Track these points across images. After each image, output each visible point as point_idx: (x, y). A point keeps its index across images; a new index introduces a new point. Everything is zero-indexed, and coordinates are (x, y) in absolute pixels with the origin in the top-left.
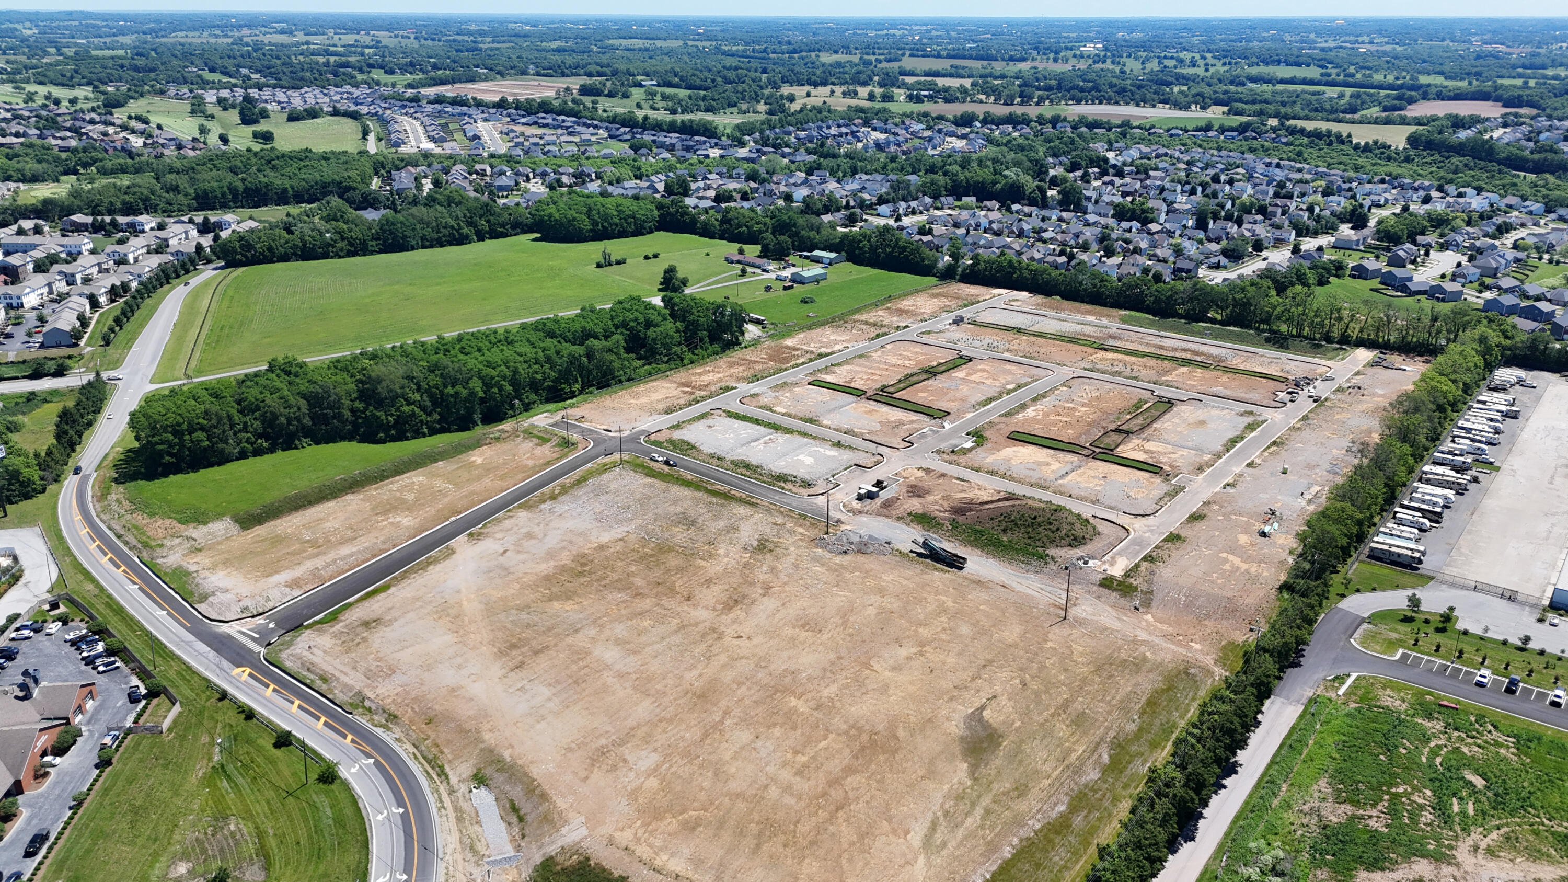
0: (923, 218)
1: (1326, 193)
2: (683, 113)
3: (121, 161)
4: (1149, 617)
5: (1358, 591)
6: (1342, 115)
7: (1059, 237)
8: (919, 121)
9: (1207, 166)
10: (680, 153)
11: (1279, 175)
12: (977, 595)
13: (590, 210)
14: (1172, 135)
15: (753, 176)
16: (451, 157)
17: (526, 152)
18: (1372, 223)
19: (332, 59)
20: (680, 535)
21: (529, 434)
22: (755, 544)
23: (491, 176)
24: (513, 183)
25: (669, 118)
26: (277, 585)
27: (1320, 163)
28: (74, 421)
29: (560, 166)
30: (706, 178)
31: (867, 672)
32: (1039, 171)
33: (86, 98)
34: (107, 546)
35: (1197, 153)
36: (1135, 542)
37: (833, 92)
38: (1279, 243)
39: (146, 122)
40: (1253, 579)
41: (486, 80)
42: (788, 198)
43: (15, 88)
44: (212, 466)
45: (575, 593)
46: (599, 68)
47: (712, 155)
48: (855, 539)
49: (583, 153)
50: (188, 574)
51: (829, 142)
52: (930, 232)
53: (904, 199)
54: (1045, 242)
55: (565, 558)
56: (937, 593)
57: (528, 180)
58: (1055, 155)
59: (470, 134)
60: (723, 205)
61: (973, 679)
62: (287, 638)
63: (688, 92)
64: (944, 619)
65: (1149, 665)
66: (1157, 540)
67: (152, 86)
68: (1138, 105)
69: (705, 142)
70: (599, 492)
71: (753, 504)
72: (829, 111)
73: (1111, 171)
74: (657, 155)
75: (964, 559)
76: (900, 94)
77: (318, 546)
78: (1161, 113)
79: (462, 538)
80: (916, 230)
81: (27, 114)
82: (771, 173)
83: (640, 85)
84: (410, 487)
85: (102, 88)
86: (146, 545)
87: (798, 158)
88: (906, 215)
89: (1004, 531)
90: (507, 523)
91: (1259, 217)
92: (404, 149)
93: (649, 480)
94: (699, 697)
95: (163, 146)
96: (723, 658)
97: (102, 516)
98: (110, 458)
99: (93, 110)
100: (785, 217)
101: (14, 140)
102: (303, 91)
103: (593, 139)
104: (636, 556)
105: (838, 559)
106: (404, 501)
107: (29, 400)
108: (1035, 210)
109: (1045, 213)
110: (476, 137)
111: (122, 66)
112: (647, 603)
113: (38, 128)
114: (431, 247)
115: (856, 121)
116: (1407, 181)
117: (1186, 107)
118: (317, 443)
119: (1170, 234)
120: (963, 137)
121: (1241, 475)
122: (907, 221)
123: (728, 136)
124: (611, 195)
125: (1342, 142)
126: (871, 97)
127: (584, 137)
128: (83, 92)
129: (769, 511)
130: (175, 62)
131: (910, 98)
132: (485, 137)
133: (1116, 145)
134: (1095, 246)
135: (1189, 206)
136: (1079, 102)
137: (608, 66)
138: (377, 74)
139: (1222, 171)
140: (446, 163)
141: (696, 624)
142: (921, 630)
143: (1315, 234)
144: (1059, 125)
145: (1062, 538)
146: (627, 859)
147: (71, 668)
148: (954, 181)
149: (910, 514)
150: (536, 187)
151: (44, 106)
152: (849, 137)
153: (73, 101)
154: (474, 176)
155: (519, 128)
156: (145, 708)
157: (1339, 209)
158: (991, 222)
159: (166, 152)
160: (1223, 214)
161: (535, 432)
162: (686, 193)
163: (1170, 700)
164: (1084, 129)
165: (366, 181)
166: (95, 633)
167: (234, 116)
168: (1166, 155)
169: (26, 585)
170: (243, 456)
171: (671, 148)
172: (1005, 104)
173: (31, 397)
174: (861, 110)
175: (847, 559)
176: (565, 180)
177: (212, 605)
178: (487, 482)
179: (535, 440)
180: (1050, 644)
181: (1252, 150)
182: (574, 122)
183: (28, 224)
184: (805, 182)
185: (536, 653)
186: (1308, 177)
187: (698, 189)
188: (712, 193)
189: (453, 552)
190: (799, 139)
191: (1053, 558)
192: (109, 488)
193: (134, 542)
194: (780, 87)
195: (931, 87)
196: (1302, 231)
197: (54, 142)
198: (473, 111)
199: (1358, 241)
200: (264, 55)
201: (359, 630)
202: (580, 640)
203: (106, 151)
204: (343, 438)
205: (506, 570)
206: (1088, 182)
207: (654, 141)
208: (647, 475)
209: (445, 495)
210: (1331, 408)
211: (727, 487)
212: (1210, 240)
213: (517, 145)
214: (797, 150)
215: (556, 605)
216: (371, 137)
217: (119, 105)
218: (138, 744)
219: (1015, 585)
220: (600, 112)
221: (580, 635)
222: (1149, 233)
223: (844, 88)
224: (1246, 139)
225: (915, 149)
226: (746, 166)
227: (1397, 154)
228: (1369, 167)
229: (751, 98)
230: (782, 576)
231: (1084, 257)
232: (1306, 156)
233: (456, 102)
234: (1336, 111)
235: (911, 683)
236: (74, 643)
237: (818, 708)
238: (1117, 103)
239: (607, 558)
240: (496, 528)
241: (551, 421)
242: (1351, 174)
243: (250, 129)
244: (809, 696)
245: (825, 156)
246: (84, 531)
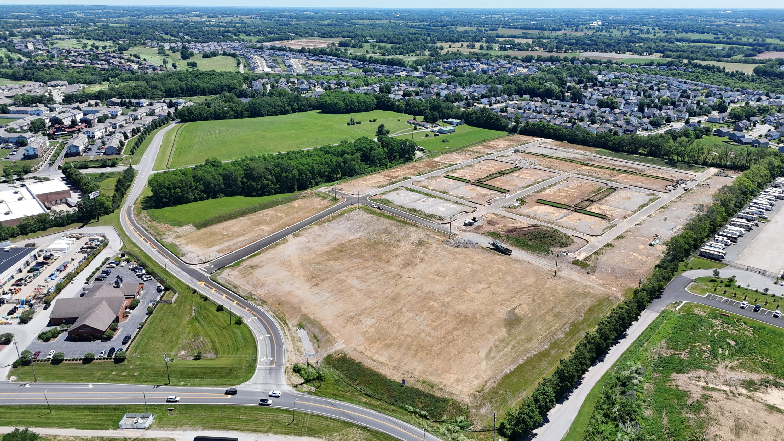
0: (503, 105)
1: (707, 96)
2: (388, 55)
3: (130, 75)
4: (594, 277)
5: (692, 269)
6: (722, 58)
7: (569, 115)
8: (505, 60)
9: (648, 82)
10: (386, 74)
11: (684, 87)
12: (516, 265)
13: (345, 99)
14: (632, 67)
15: (421, 85)
16: (278, 75)
17: (314, 73)
18: (729, 111)
19: (221, 29)
20: (384, 238)
21: (318, 195)
22: (417, 242)
23: (298, 84)
24: (308, 87)
25: (382, 57)
26: (213, 251)
27: (707, 82)
28: (123, 184)
29: (330, 80)
30: (399, 86)
31: (465, 293)
32: (562, 83)
33: (110, 46)
34: (142, 234)
35: (644, 76)
36: (590, 246)
37: (462, 45)
38: (679, 119)
39: (138, 57)
40: (643, 263)
41: (294, 39)
42: (438, 94)
43: (78, 41)
44: (182, 204)
45: (339, 258)
46: (348, 34)
47: (402, 75)
48: (462, 241)
49: (341, 74)
50: (176, 246)
51: (459, 69)
52: (506, 111)
53: (495, 96)
54: (562, 117)
55: (335, 245)
56: (498, 264)
57: (315, 86)
58: (571, 76)
59: (287, 65)
60: (407, 98)
61: (512, 298)
62: (219, 271)
63: (391, 45)
64: (500, 274)
65: (591, 295)
66: (601, 246)
67: (140, 41)
68: (616, 52)
69: (399, 69)
70: (348, 220)
71: (417, 226)
72: (460, 55)
73: (598, 84)
74: (375, 75)
75: (511, 251)
76: (496, 46)
77: (230, 237)
78: (628, 56)
79: (290, 236)
80: (499, 110)
81: (84, 53)
82: (430, 83)
83: (368, 42)
84: (267, 215)
85: (117, 41)
86: (158, 234)
87: (444, 77)
88: (495, 103)
89: (530, 240)
90: (310, 230)
91: (671, 107)
92: (256, 71)
93: (371, 215)
94: (392, 299)
95: (147, 68)
96: (402, 285)
97: (140, 223)
98: (139, 200)
99: (114, 52)
100: (436, 103)
101: (80, 65)
102: (209, 44)
103: (345, 67)
104: (365, 245)
105: (454, 249)
106: (266, 221)
107: (101, 176)
108: (558, 102)
109: (564, 103)
110: (290, 66)
111: (125, 32)
112: (370, 263)
113: (90, 60)
114: (272, 115)
115: (473, 59)
116: (750, 91)
117: (641, 54)
118: (227, 196)
119: (625, 114)
120: (526, 67)
121: (644, 220)
122: (495, 106)
123: (410, 66)
124: (354, 93)
125: (720, 72)
126: (481, 48)
127: (341, 66)
128: (108, 43)
129: (424, 229)
130: (149, 30)
131: (501, 48)
132: (294, 66)
133: (603, 72)
134: (587, 119)
135: (636, 101)
136: (586, 51)
137: (353, 32)
138: (243, 36)
139: (655, 85)
140: (276, 78)
141: (391, 272)
142: (490, 278)
143: (699, 115)
144: (575, 62)
145: (556, 243)
146: (362, 356)
147: (132, 278)
148: (519, 88)
149: (488, 232)
150: (319, 89)
151: (91, 50)
152: (469, 67)
153: (104, 48)
154: (290, 84)
155: (310, 62)
156: (164, 294)
157: (713, 104)
158: (536, 107)
159: (149, 72)
160: (652, 105)
161: (321, 194)
162: (389, 92)
163: (599, 309)
164: (587, 64)
165: (240, 85)
166: (141, 266)
167: (178, 55)
168: (628, 77)
169: (110, 247)
170: (195, 200)
171: (382, 72)
172: (549, 52)
173: (102, 175)
174: (476, 54)
175: (458, 250)
176: (332, 86)
177: (187, 258)
178: (300, 214)
179: (321, 198)
180: (547, 286)
181: (673, 75)
182: (337, 59)
183: (93, 102)
184: (447, 88)
185: (323, 280)
186: (700, 88)
187: (395, 90)
188: (401, 92)
189: (287, 241)
190: (444, 68)
191: (552, 252)
192: (140, 211)
193: (153, 232)
194: (436, 43)
195: (512, 43)
196: (692, 113)
197: (98, 66)
198: (288, 53)
199: (720, 118)
200: (190, 27)
201: (249, 269)
202: (342, 276)
203: (121, 70)
204: (237, 194)
205: (310, 249)
206: (586, 89)
207: (374, 68)
208: (370, 213)
209: (283, 219)
210: (692, 193)
211: (406, 219)
212: (644, 117)
213: (309, 70)
214: (443, 73)
215: (331, 263)
216: (241, 66)
217: (126, 49)
218: (162, 307)
219: (534, 262)
220: (349, 54)
221: (341, 274)
222: (615, 114)
223: (468, 43)
224: (671, 69)
225: (501, 73)
226: (418, 80)
227: (748, 78)
228: (733, 84)
229: (422, 48)
230: (429, 255)
231: (581, 124)
232: (700, 78)
233: (281, 49)
234: (720, 56)
235: (484, 298)
236: (133, 269)
237: (443, 305)
238: (605, 51)
239: (352, 245)
240: (305, 232)
241: (328, 190)
242: (722, 87)
243: (186, 61)
244: (439, 301)
245: (457, 76)
246: (132, 228)
